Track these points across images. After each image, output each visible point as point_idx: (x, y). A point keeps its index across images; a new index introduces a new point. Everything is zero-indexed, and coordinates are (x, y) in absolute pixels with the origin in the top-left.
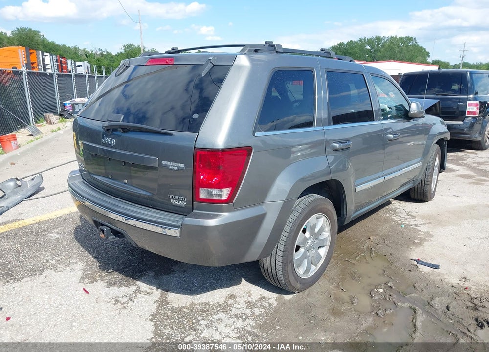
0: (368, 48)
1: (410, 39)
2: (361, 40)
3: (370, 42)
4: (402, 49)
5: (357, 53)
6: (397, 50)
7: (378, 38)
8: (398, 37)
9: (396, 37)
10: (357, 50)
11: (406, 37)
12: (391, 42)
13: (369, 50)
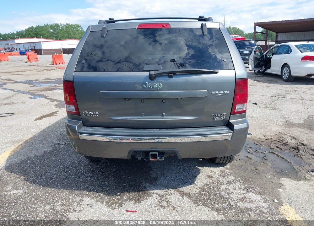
0: (51, 31)
1: (78, 26)
2: (45, 26)
3: (52, 27)
4: (74, 32)
5: (45, 34)
6: (71, 33)
7: (57, 25)
8: (70, 24)
9: (69, 24)
10: (44, 32)
11: (75, 25)
12: (67, 28)
13: (52, 32)
